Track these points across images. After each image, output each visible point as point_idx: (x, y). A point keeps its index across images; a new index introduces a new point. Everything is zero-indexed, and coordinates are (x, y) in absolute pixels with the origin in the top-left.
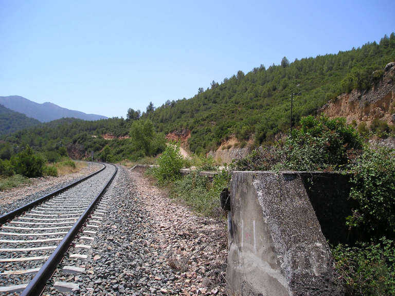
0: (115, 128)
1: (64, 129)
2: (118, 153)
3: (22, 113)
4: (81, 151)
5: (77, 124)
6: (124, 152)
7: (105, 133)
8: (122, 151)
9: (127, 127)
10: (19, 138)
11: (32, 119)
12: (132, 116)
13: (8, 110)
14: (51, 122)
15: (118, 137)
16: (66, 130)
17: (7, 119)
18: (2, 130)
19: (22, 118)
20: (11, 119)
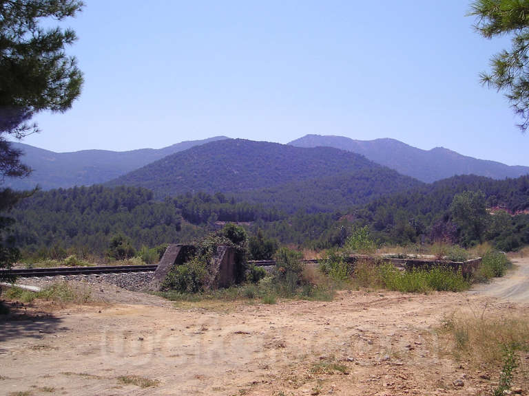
1: (443, 197)
4: (453, 233)
10: (373, 211)
11: (407, 179)
13: (370, 164)
14: (435, 183)
16: (446, 197)
17: (367, 179)
18: (360, 197)
19: (390, 176)
20: (374, 179)
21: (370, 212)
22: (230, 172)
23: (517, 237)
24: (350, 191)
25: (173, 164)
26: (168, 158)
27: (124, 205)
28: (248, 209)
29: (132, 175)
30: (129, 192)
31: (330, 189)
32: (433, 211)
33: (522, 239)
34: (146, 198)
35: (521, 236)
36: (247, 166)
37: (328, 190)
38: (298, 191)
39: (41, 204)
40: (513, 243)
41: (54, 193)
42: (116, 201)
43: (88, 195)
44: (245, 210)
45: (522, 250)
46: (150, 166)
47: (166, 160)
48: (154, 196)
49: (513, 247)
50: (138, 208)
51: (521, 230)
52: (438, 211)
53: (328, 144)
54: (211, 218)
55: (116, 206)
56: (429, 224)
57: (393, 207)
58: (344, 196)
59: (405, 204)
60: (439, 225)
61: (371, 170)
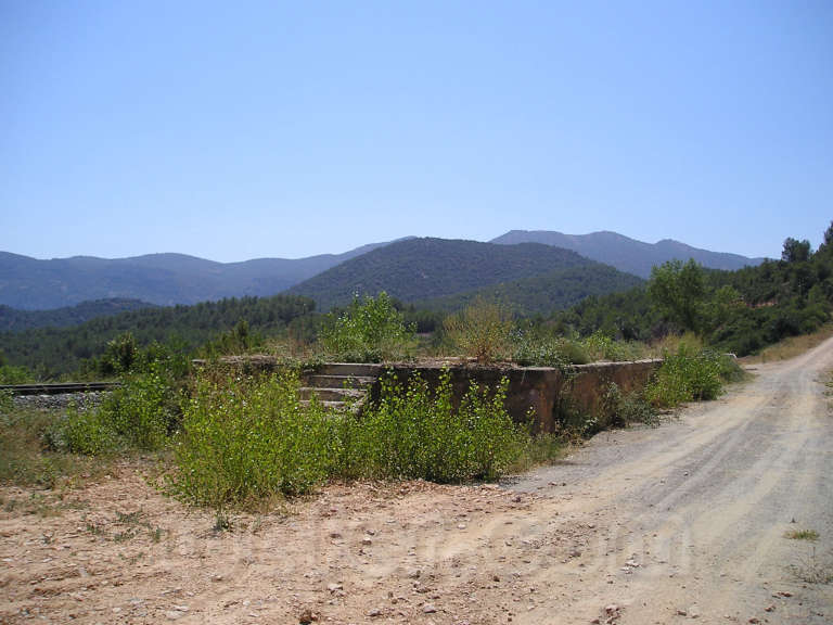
9: (776, 279)
12: (795, 255)
18: (572, 300)
19: (608, 274)
20: (588, 278)
21: (576, 315)
22: (418, 276)
23: (757, 335)
24: (560, 294)
25: (352, 270)
26: (346, 263)
27: (281, 317)
28: (427, 318)
29: (305, 285)
30: (288, 302)
31: (536, 292)
33: (765, 338)
34: (307, 309)
35: (763, 333)
36: (439, 268)
37: (533, 294)
39: (186, 321)
40: (751, 343)
41: (200, 307)
42: (271, 313)
43: (241, 307)
44: (424, 318)
45: (765, 351)
46: (325, 273)
47: (344, 265)
48: (317, 307)
49: (750, 349)
50: (295, 320)
51: (763, 324)
53: (536, 240)
55: (271, 319)
57: (604, 309)
58: (552, 299)
59: (619, 303)
60: (658, 326)
61: (584, 269)
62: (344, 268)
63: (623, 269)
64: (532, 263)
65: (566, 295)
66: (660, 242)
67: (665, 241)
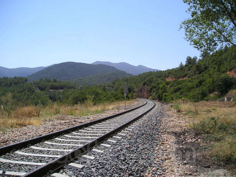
0: (176, 72)
2: (176, 91)
3: (124, 71)
5: (151, 74)
6: (182, 90)
7: (168, 76)
8: (180, 89)
9: (186, 70)
11: (129, 74)
12: (190, 62)
13: (117, 70)
15: (178, 79)
17: (115, 75)
19: (124, 73)
20: (118, 74)
22: (67, 73)
24: (109, 79)
25: (47, 71)
32: (138, 83)
36: (74, 71)
37: (101, 79)
38: (90, 79)
46: (39, 72)
52: (140, 83)
53: (103, 64)
54: (47, 88)
55: (10, 85)
56: (137, 88)
58: (107, 81)
59: (127, 81)
61: (117, 72)
62: (45, 70)
63: (128, 72)
64: (102, 70)
65: (111, 80)
66: (138, 66)
67: (140, 65)
